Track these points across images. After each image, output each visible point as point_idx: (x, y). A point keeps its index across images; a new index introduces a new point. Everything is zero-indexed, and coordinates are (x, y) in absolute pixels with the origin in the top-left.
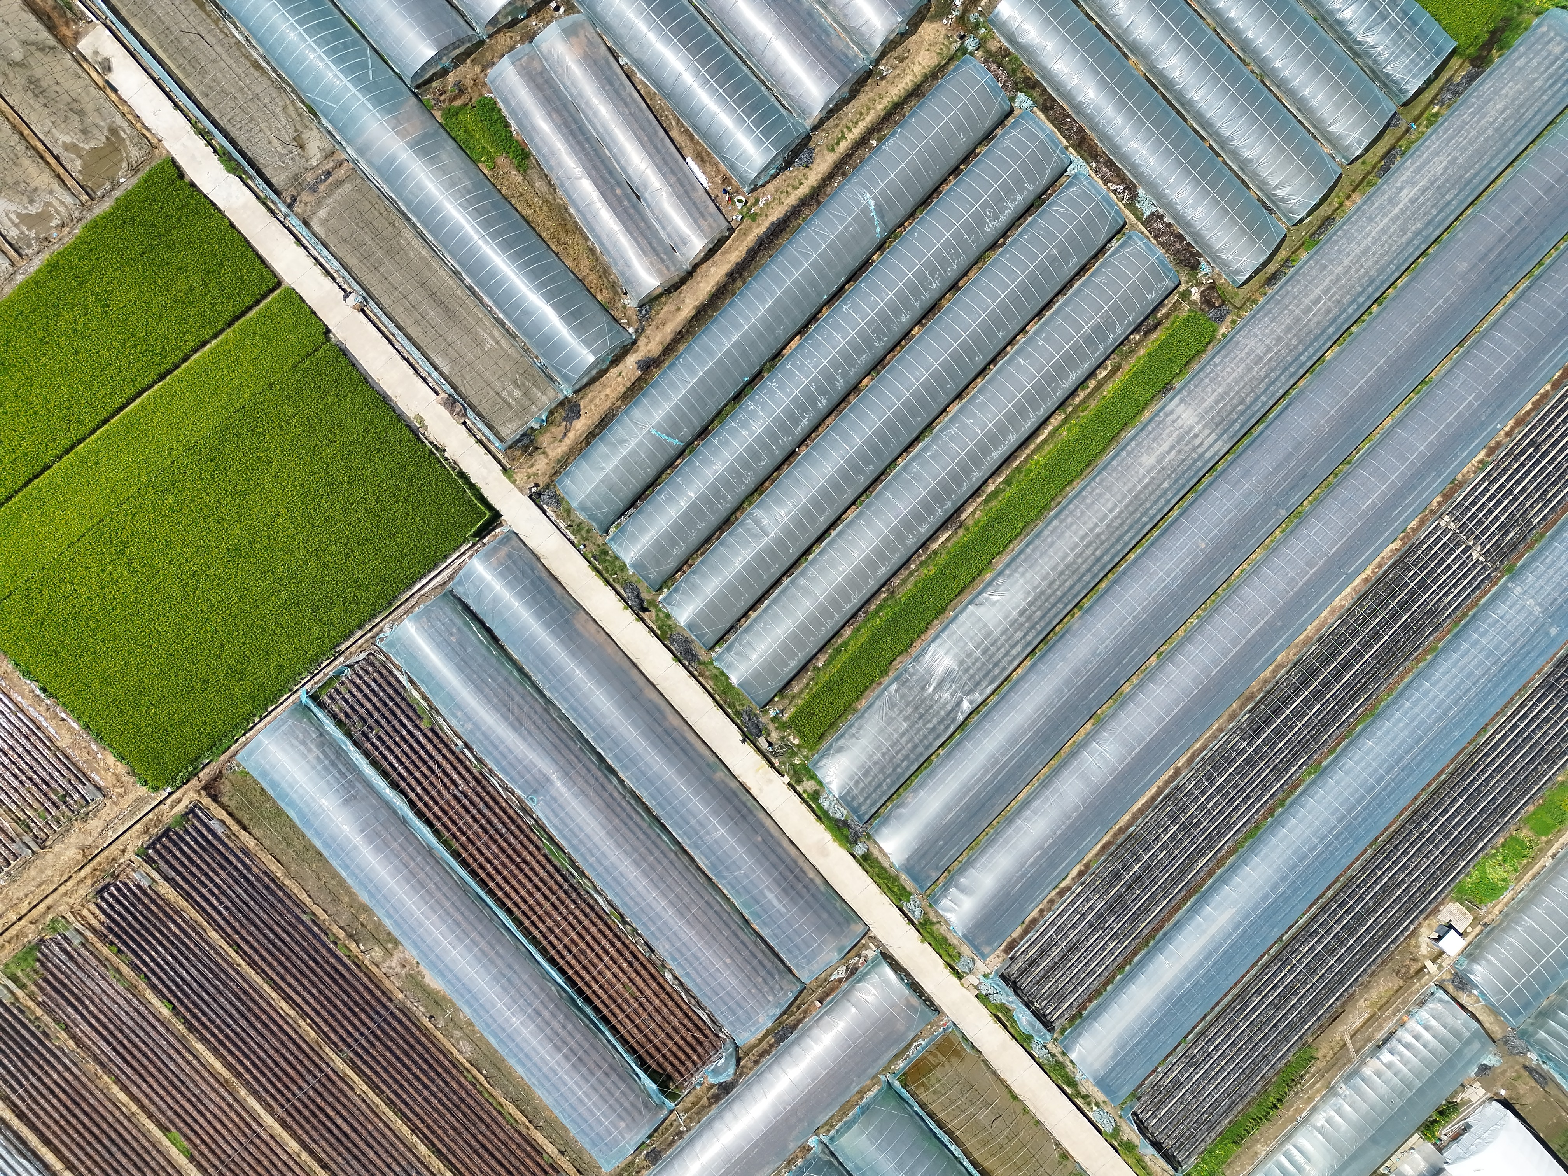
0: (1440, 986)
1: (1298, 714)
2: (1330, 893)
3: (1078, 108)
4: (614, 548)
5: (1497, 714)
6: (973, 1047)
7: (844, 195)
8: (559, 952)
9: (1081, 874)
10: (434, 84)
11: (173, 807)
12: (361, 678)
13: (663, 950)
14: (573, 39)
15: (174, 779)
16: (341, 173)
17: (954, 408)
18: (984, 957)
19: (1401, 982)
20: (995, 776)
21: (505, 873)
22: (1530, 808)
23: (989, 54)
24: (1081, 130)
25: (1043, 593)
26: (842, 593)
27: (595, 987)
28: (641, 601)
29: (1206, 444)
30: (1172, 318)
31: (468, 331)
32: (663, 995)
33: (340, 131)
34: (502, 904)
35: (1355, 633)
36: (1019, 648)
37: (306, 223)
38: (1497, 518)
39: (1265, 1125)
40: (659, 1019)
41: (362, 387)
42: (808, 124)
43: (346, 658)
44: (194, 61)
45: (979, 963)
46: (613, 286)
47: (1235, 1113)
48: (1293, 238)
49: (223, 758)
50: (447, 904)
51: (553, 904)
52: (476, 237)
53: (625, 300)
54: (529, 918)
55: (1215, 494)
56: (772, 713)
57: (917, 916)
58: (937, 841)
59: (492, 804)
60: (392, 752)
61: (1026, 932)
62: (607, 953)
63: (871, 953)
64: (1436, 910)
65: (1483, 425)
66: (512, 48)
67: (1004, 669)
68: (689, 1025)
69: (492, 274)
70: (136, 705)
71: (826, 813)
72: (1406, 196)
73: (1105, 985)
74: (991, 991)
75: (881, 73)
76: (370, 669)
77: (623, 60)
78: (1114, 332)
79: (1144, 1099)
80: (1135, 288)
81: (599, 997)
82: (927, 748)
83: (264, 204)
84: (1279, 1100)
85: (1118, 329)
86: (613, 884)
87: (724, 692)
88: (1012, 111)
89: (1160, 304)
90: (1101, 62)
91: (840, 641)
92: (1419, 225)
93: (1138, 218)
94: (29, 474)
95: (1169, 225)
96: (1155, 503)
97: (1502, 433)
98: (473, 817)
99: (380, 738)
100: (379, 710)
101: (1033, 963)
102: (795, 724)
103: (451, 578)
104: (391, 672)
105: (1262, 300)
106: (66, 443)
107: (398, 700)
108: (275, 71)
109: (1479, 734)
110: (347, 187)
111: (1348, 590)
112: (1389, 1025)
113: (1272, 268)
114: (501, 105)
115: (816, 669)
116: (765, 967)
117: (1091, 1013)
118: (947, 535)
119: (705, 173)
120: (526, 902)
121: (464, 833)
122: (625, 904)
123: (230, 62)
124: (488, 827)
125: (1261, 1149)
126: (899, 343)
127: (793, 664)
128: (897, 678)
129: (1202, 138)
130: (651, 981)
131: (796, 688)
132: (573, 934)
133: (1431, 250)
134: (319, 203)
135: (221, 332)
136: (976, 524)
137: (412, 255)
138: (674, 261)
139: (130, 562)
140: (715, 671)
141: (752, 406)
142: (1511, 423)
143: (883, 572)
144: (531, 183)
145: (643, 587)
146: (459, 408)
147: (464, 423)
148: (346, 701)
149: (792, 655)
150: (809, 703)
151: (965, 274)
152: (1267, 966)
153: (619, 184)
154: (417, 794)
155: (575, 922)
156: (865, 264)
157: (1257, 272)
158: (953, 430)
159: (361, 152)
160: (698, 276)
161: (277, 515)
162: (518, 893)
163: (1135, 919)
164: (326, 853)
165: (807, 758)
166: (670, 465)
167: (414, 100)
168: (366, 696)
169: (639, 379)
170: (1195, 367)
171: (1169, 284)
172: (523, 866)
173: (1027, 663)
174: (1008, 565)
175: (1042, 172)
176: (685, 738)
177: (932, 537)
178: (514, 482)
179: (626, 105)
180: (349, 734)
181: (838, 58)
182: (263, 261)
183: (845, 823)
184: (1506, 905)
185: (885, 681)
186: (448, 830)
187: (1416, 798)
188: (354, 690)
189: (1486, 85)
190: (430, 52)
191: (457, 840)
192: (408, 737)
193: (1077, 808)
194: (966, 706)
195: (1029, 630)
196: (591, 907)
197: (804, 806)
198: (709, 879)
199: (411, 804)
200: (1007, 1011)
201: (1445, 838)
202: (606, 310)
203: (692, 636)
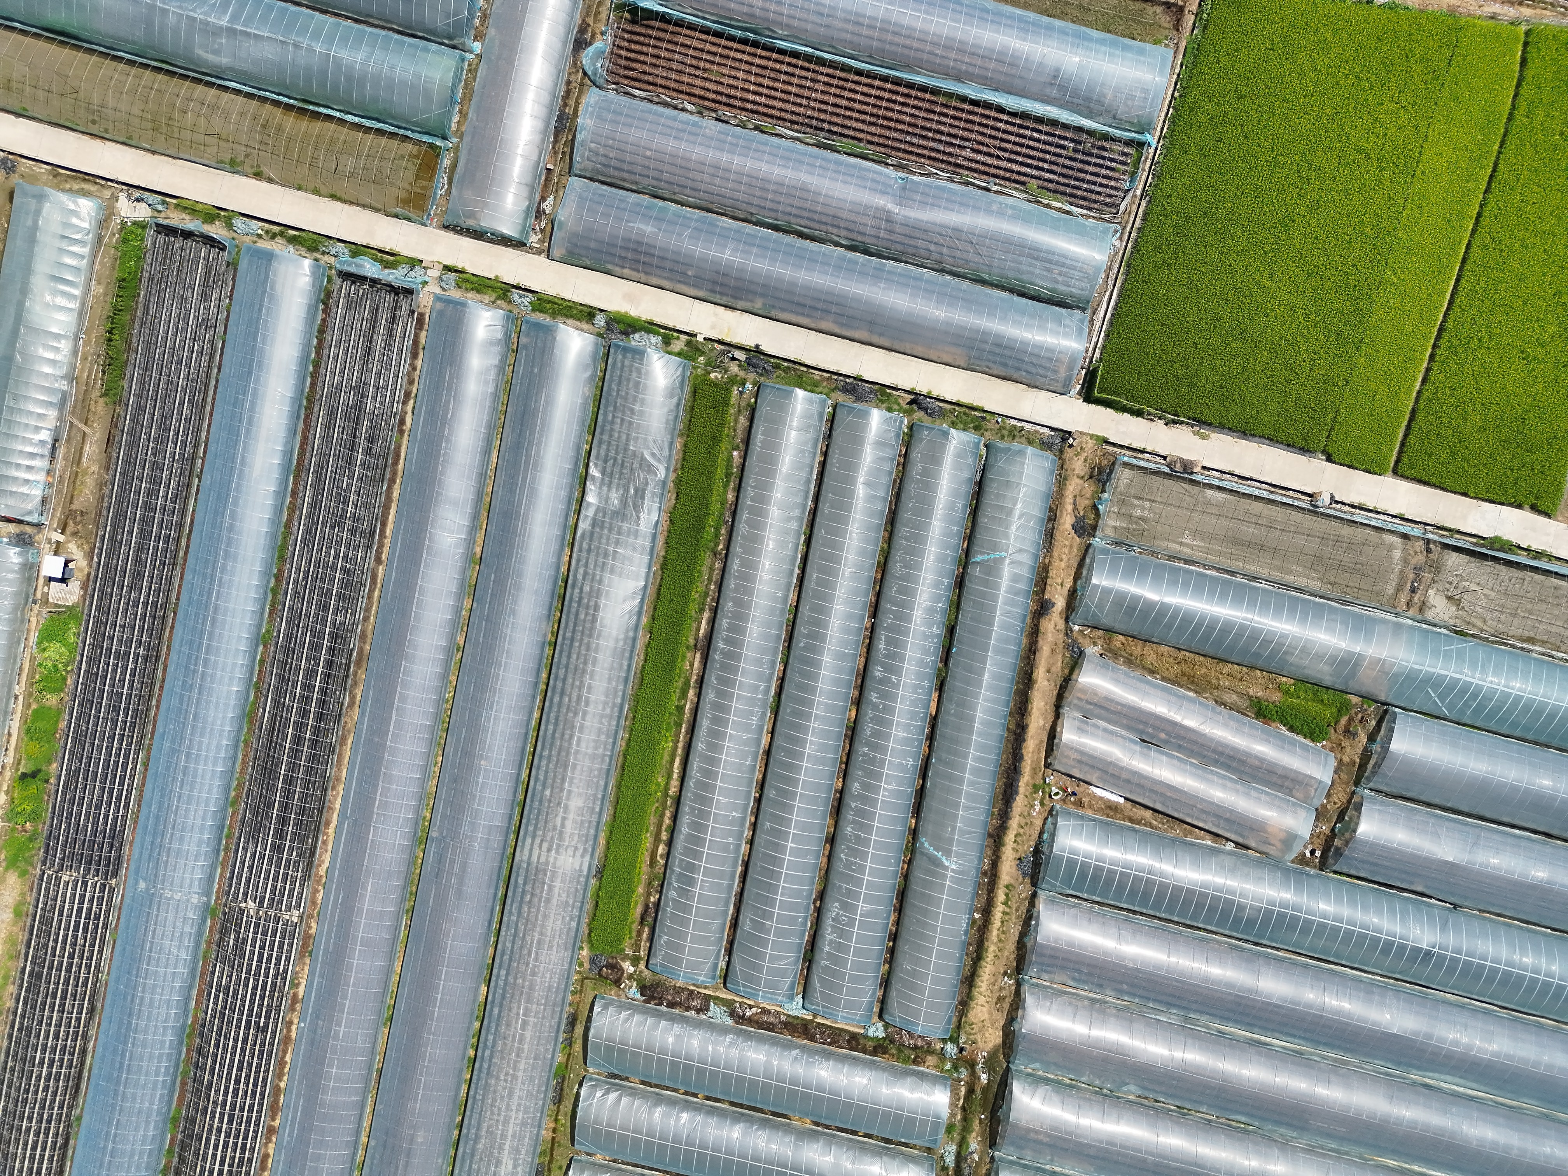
0: (39, 526)
1: (311, 674)
2: (183, 543)
3: (827, 1056)
4: (972, 437)
5: (143, 785)
6: (396, 216)
7: (974, 854)
8: (795, 66)
9: (402, 422)
10: (1374, 723)
12: (1112, 188)
13: (710, 125)
14: (1283, 835)
16: (1403, 598)
17: (765, 740)
18: (438, 298)
19: (73, 507)
20: (528, 456)
21: (884, 104)
22: (63, 725)
23: (931, 1052)
24: (812, 1039)
25: (590, 636)
26: (757, 525)
27: (745, 57)
28: (920, 408)
30: (634, 934)
31: (1212, 537)
32: (684, 88)
33: (1427, 631)
34: (869, 75)
35: (309, 771)
36: (580, 577)
37: (1405, 536)
38: (253, 946)
39: (108, 311)
40: (675, 66)
41: (1269, 432)
42: (1042, 895)
43: (1135, 196)
45: (438, 291)
46: (1116, 655)
47: (140, 306)
48: (578, 1066)
49: (1183, 44)
50: (915, 45)
51: (827, 103)
52: (1256, 618)
53: (1097, 649)
54: (840, 79)
55: (502, 811)
56: (749, 386)
57: (515, 296)
58: (540, 370)
59: (933, 154)
60: (1045, 143)
61: (416, 342)
62: (755, 93)
63: (534, 239)
64: (84, 587)
65: (317, 1015)
66: (1328, 795)
67: (580, 550)
68: (646, 78)
69: (1223, 597)
70: (1284, 40)
71: (649, 331)
72: (507, 1162)
73: (320, 342)
74: (412, 274)
75: (1010, 977)
76: (1108, 200)
77: (1230, 846)
78: (675, 889)
79: (224, 267)
80: (682, 936)
81: (737, 50)
82: (601, 441)
83: (1450, 530)
84: (110, 340)
85: (673, 894)
86: (788, 154)
87: (800, 377)
88: (881, 1017)
89: (651, 939)
90: (834, 1104)
91: (732, 485)
92: (480, 1146)
93: (717, 998)
94: (1499, 175)
95: (688, 1009)
96: (547, 772)
97: (296, 1021)
98: (942, 133)
99: (1063, 147)
100: (1079, 170)
101: (393, 320)
102: (723, 389)
103: (1092, 321)
104: (1089, 209)
105: (570, 998)
106: (1485, 221)
107: (1068, 190)
108: (1512, 646)
109: (148, 758)
110: (1390, 590)
111: (337, 806)
112: (59, 464)
113: (579, 1030)
114: (1307, 742)
115: (736, 448)
116: (615, 168)
117: (317, 309)
118: (702, 631)
119: (1101, 798)
120: (851, 90)
121: (941, 114)
122: (766, 144)
123: (1554, 629)
124: (924, 133)
125: (97, 289)
126: (847, 764)
127: (758, 437)
128: (664, 484)
129: (708, 1098)
130: (702, 93)
131: (743, 421)
132: (793, 89)
133: (456, 1132)
134: (1405, 561)
135: (1417, 400)
136: (684, 657)
137: (1300, 569)
138: (1079, 709)
139: (1368, 157)
140: (820, 389)
141: (936, 630)
142: (294, 1034)
143: (735, 565)
144: (1240, 694)
145: (927, 421)
146: (1178, 467)
147: (1165, 458)
148: (1112, 160)
149: (766, 445)
150: (724, 413)
151: (829, 857)
152: (196, 446)
153: (1166, 742)
154: (1001, 121)
155: (799, 101)
156: (918, 809)
157: (589, 1019)
158: (755, 721)
159: (1398, 626)
160: (1050, 709)
161: (1271, 277)
162: (863, 94)
163: (332, 413)
164: (1045, 19)
166: (970, 538)
167: (1382, 698)
168: (1097, 175)
169: (1043, 591)
170: (589, 906)
171: (656, 960)
172: (873, 120)
173: (564, 569)
174: (634, 639)
175: (822, 981)
176: (808, 316)
177: (712, 622)
178: (1092, 436)
179: (1203, 811)
180: (1091, 133)
181: (1052, 966)
182: (1421, 482)
183: (626, 334)
184: (29, 631)
185: (672, 476)
186: (955, 108)
187: (165, 670)
188: (1111, 174)
190: (1394, 746)
191: (942, 105)
192: (1041, 164)
193: (442, 473)
195: (581, 598)
196: (792, 122)
197: (671, 325)
198: (709, 211)
199: (1001, 109)
200: (388, 265)
201: (118, 652)
202: (1110, 631)
203: (858, 406)
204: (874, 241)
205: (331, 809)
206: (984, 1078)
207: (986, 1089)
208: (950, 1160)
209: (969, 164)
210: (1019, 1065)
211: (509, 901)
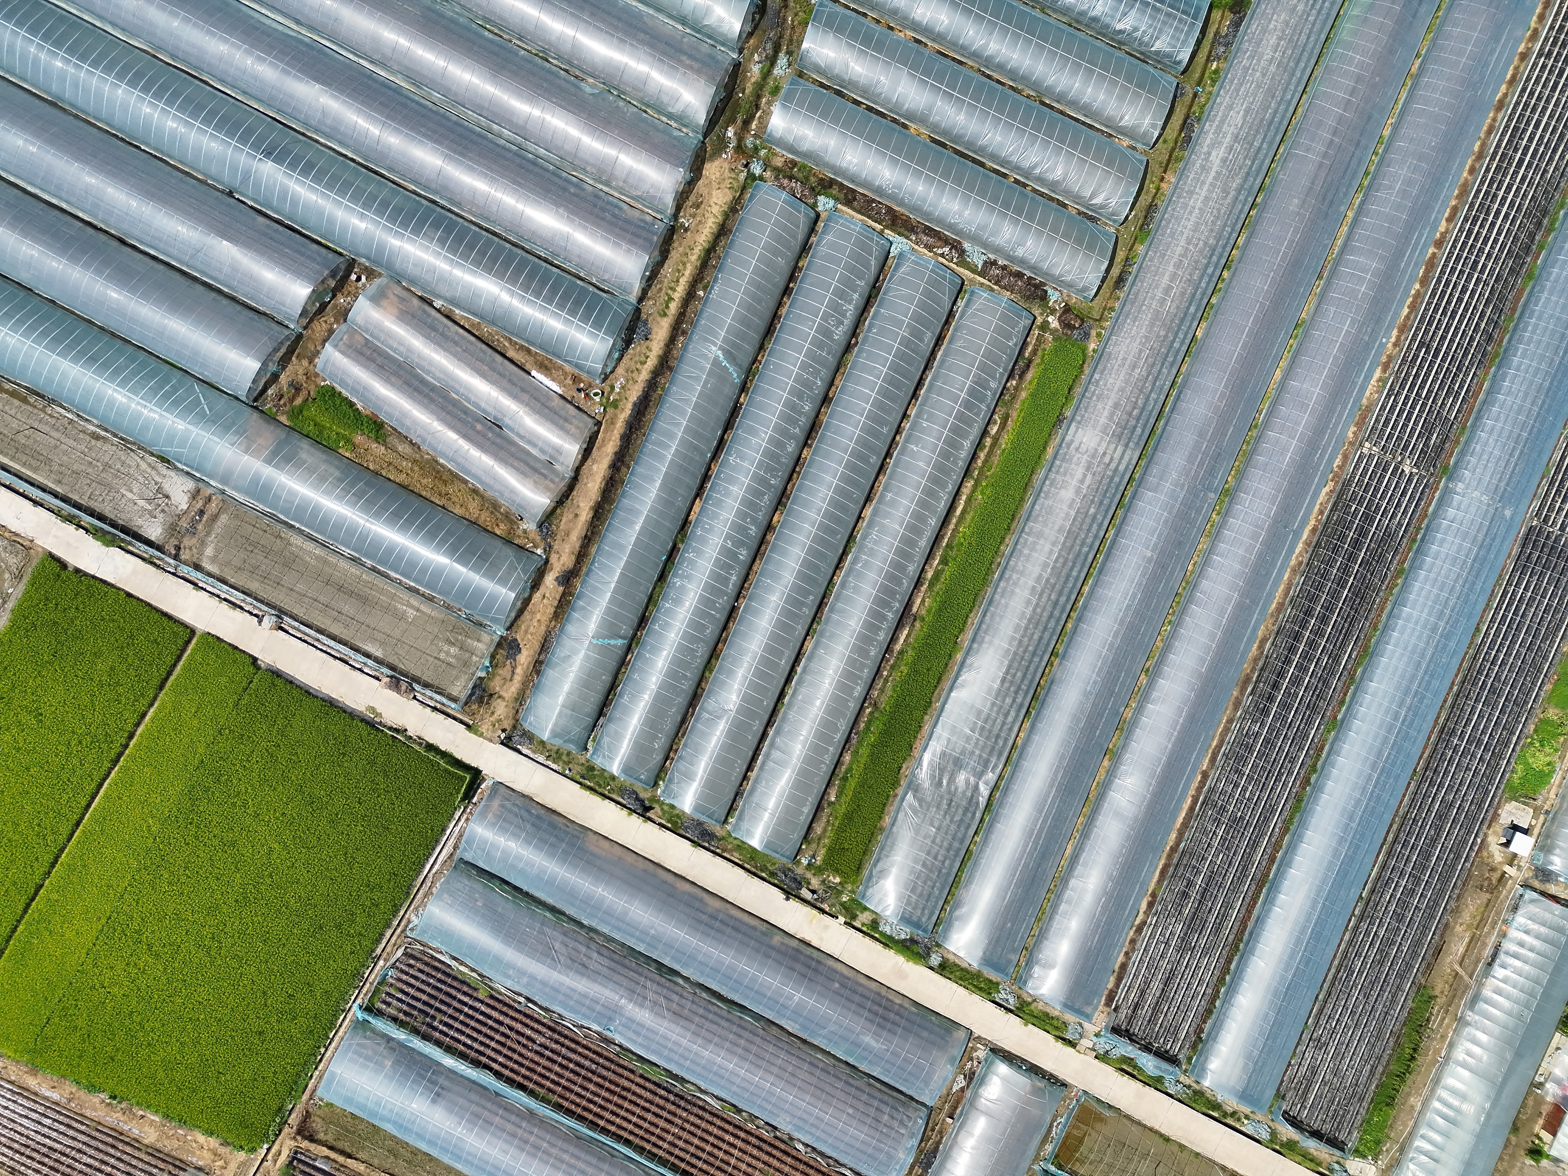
0: (1526, 886)
1: (1296, 681)
2: (1391, 837)
3: (879, 191)
4: (599, 762)
5: (1483, 611)
6: (1110, 1107)
7: (690, 355)
8: (688, 1163)
9: (1151, 905)
10: (270, 392)
11: (275, 1161)
12: (407, 974)
13: (785, 1125)
14: (385, 303)
15: (266, 1135)
16: (213, 507)
17: (868, 512)
18: (1088, 1018)
19: (1488, 896)
20: (1036, 843)
21: (611, 1106)
22: (1548, 687)
23: (777, 170)
24: (890, 210)
25: (1015, 654)
26: (828, 725)
28: (642, 801)
29: (1117, 456)
30: (1040, 353)
31: (387, 609)
32: (801, 1167)
33: (197, 470)
34: (619, 1138)
35: (1320, 588)
36: (1013, 713)
37: (197, 567)
38: (1413, 430)
39: (1409, 1078)
41: (308, 701)
42: (633, 299)
43: (386, 960)
44: (36, 455)
45: (1086, 1025)
46: (507, 516)
47: (1377, 1076)
48: (1125, 237)
49: (305, 1097)
50: (566, 1157)
51: (666, 1120)
52: (362, 522)
53: (524, 526)
54: (648, 1141)
55: (1141, 504)
56: (805, 862)
57: (1012, 1002)
58: (1004, 924)
59: (573, 1046)
60: (462, 1032)
61: (1119, 979)
62: (733, 1146)
63: (981, 1053)
64: (1496, 816)
65: (1368, 347)
66: (331, 332)
67: (1006, 740)
69: (390, 550)
70: (205, 1078)
71: (890, 938)
72: (1217, 156)
73: (1212, 1002)
74: (1108, 1047)
75: (682, 225)
76: (412, 962)
77: (438, 304)
78: (990, 389)
79: (1288, 1095)
80: (993, 342)
82: (962, 841)
83: (151, 563)
84: (1415, 1050)
85: (993, 385)
86: (715, 1079)
87: (751, 858)
88: (818, 216)
89: (1025, 344)
90: (884, 144)
91: (843, 769)
92: (1238, 181)
93: (974, 271)
94: (24, 899)
95: (1004, 268)
96: (1089, 530)
97: (1390, 345)
98: (561, 1065)
99: (446, 1024)
100: (435, 998)
101: (1136, 1006)
102: (830, 864)
103: (455, 847)
104: (432, 957)
105: (1117, 305)
106: (49, 858)
107: (449, 981)
108: (115, 435)
109: (1474, 635)
110: (224, 518)
111: (1300, 545)
112: (1492, 940)
113: (1115, 272)
114: (338, 388)
115: (831, 804)
116: (886, 1104)
117: (1209, 1034)
118: (906, 632)
119: (553, 380)
120: (641, 1127)
121: (558, 1084)
122: (734, 1093)
123: (71, 442)
124: (577, 1069)
125: (1416, 1101)
126: (794, 471)
127: (807, 810)
128: (909, 787)
129: (1005, 176)
130: (784, 1158)
131: (818, 829)
132: (696, 1141)
133: (1258, 200)
134: (203, 543)
135: (155, 699)
136: (929, 611)
137: (308, 559)
138: (555, 472)
139: (150, 947)
140: (735, 843)
141: (678, 582)
142: (1395, 333)
143: (859, 691)
144: (394, 450)
145: (639, 787)
146: (404, 686)
147: (415, 698)
148: (400, 1001)
149: (802, 802)
150: (836, 840)
151: (832, 384)
152: (1356, 927)
153: (478, 420)
154: (500, 1064)
155: (693, 1129)
156: (735, 410)
157: (1103, 281)
158: (874, 534)
159: (225, 481)
160: (583, 477)
161: (271, 850)
162: (630, 1122)
163: (1218, 928)
164: (434, 1153)
165: (853, 892)
166: (623, 663)
167: (256, 415)
168: (419, 990)
169: (564, 594)
170: (1078, 390)
171: (1024, 323)
172: (624, 1093)
173: (1027, 725)
174: (973, 640)
175: (867, 266)
176: (731, 917)
177: (893, 639)
178: (481, 735)
179: (456, 343)
180: (416, 1031)
181: (639, 227)
182: (170, 617)
183: (913, 941)
184: (1560, 786)
185: (900, 791)
186: (542, 1086)
187: (1438, 718)
188: (404, 987)
189: (1252, 27)
190: (255, 365)
191: (554, 1092)
192: (471, 1013)
193: (1123, 846)
194: (984, 791)
195: (1016, 693)
196: (703, 1108)
197: (867, 939)
198: (804, 1041)
199: (498, 1075)
200: (1129, 1061)
201: (1478, 746)
202: (508, 542)
203: (703, 818)
204: (650, 975)
205: (1307, 544)
206: (730, 133)
207: (732, 121)
208: (782, 60)
209: (540, 1028)
210: (694, 138)
211: (1155, 413)
